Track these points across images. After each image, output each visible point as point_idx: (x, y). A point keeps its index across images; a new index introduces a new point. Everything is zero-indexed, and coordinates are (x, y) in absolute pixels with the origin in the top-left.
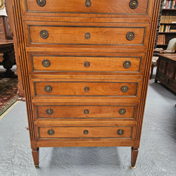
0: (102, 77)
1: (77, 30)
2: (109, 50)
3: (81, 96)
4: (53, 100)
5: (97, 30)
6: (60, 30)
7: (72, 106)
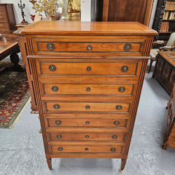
0: (100, 115)
1: (80, 86)
2: (105, 98)
3: (83, 127)
4: (62, 130)
5: (96, 86)
6: (67, 86)
7: (76, 133)
